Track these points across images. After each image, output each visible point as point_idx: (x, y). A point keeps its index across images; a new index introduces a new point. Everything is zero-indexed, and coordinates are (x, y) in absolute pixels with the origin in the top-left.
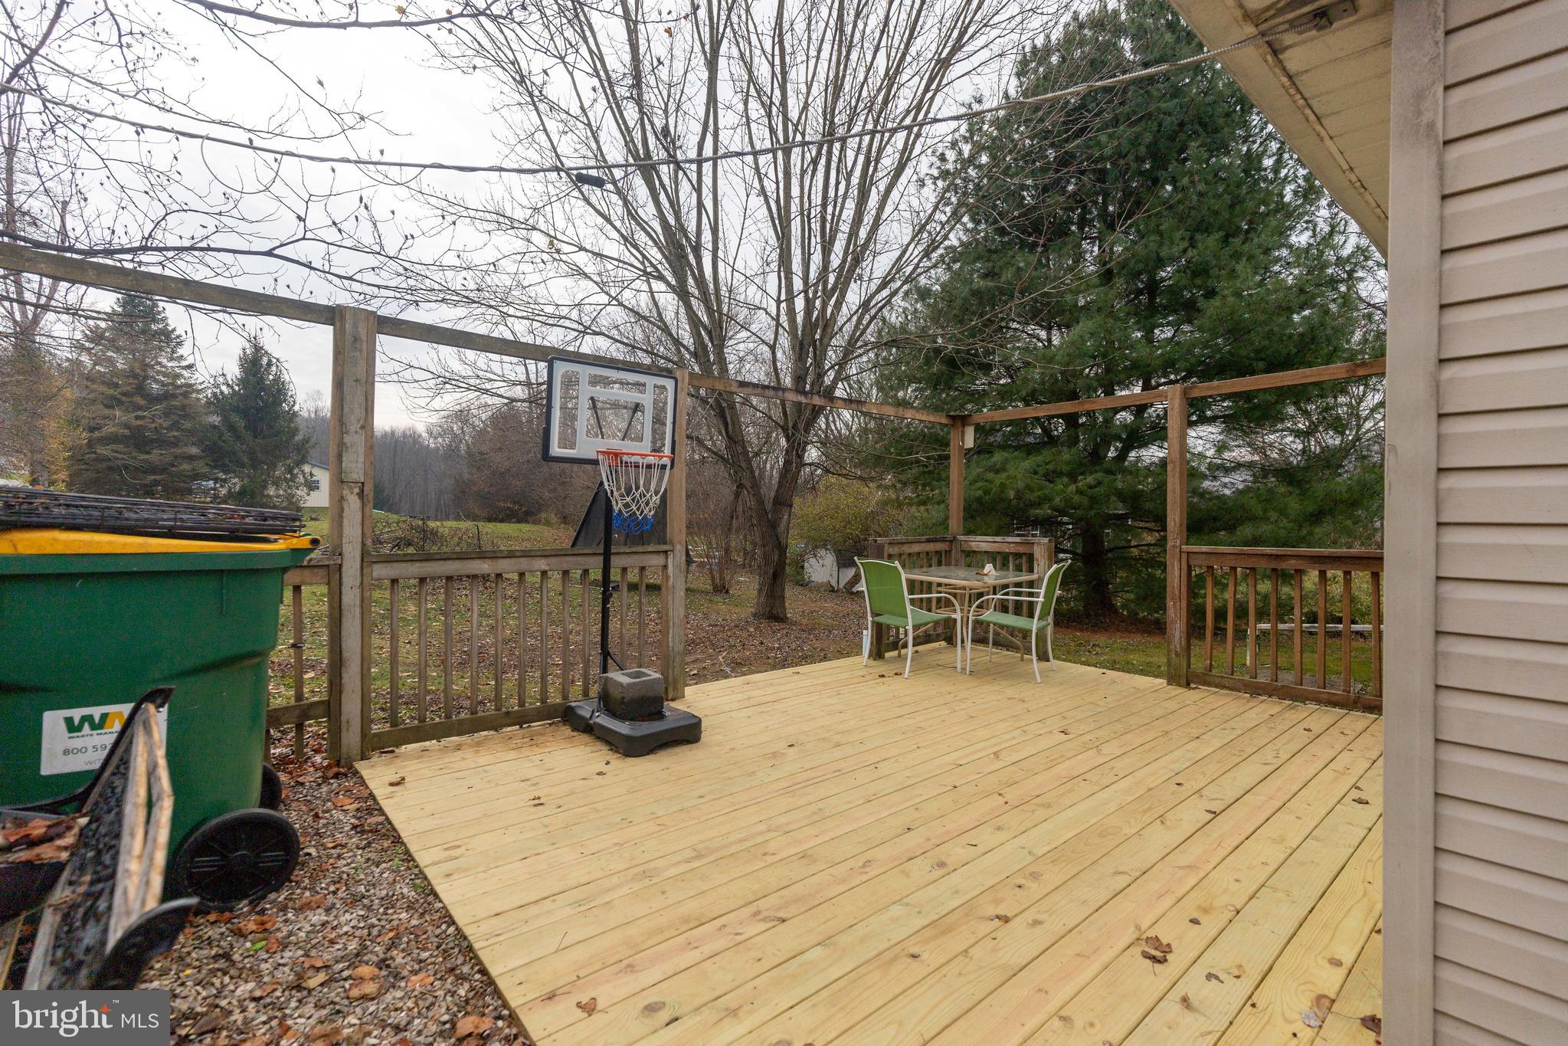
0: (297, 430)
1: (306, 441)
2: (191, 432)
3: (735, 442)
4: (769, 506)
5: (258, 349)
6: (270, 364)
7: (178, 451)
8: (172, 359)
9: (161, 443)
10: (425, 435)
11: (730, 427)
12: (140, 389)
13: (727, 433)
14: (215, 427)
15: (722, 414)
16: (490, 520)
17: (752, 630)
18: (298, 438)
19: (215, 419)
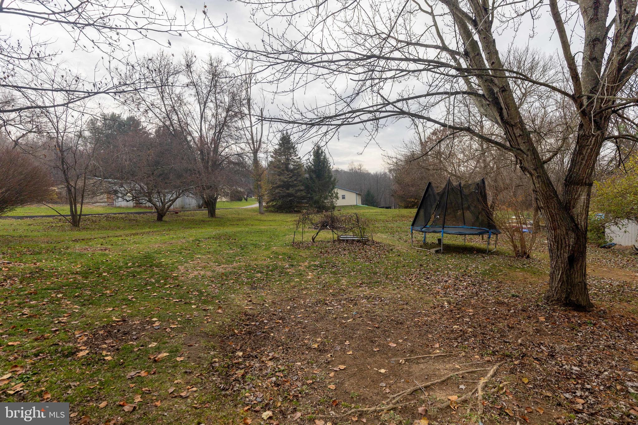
0: (332, 176)
1: (335, 180)
2: (301, 181)
3: (512, 126)
4: (560, 189)
5: (319, 148)
6: (322, 152)
7: (297, 188)
8: (295, 156)
9: (293, 186)
10: (388, 173)
11: (505, 111)
12: (287, 169)
13: (502, 118)
14: (307, 178)
15: (496, 102)
16: (406, 207)
17: (542, 319)
18: (332, 179)
19: (307, 176)
